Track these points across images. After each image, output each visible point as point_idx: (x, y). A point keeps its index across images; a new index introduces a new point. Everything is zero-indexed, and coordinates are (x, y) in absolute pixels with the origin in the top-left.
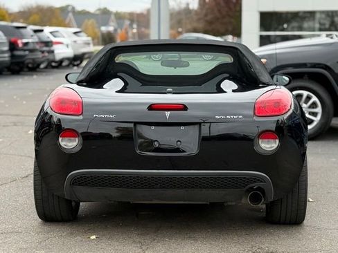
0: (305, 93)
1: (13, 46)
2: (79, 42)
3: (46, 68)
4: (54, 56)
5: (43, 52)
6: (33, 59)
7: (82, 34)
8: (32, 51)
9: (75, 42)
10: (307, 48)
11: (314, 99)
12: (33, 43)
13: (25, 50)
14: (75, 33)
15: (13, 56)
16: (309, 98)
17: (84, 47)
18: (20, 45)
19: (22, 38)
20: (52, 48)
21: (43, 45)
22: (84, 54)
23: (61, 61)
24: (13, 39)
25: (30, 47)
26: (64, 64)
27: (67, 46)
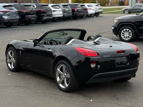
0: (128, 30)
1: (73, 11)
2: (97, 8)
3: (86, 17)
4: (88, 13)
5: (83, 12)
6: (80, 15)
7: (99, 6)
8: (80, 12)
9: (96, 8)
10: (124, 18)
11: (130, 31)
12: (80, 9)
13: (77, 12)
14: (96, 5)
15: (73, 14)
16: (129, 31)
17: (99, 10)
18: (76, 10)
19: (76, 8)
20: (87, 11)
21: (84, 10)
22: (99, 12)
23: (91, 15)
24: (73, 9)
25: (79, 11)
26: (92, 15)
27: (93, 10)
